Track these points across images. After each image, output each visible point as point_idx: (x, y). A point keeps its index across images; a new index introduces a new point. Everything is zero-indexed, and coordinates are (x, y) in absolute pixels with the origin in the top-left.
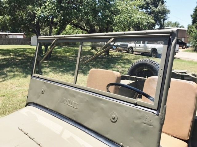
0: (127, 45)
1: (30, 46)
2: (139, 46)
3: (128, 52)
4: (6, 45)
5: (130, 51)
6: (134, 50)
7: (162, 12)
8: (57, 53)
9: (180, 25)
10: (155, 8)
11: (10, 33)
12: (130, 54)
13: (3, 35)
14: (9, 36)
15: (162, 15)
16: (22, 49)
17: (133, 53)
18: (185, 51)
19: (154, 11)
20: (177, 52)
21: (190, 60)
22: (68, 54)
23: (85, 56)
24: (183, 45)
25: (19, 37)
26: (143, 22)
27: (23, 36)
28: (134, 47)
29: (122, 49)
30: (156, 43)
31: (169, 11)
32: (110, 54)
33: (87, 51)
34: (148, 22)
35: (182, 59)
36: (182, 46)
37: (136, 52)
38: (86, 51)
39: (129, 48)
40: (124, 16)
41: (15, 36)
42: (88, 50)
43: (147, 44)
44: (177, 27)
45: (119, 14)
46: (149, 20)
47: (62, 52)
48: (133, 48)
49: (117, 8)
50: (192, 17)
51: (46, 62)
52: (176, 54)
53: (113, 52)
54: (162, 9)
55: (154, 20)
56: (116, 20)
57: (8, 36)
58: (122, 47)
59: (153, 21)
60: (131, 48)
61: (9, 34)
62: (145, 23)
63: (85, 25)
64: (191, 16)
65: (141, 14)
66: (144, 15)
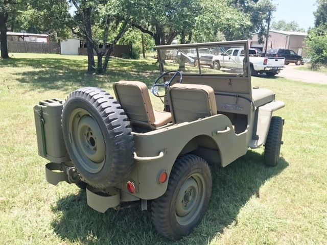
0: (212, 58)
1: (59, 55)
2: (228, 59)
3: (212, 67)
4: (23, 52)
5: (216, 66)
6: (221, 65)
7: (264, 8)
8: (110, 66)
9: (300, 28)
10: (254, 3)
11: (26, 34)
12: (215, 70)
13: (15, 37)
14: (25, 38)
15: (263, 14)
16: (53, 59)
17: (219, 69)
18: (298, 69)
19: (253, 7)
20: (281, 68)
21: (297, 80)
22: (125, 68)
23: (150, 72)
24: (298, 60)
25: (40, 40)
26: (234, 24)
27: (46, 39)
28: (222, 61)
29: (203, 63)
30: (252, 55)
31: (275, 8)
32: (186, 69)
33: (151, 65)
34: (242, 24)
35: (288, 78)
36: (296, 61)
37: (224, 67)
38: (149, 64)
39: (214, 62)
40: (208, 17)
41: (33, 38)
42: (153, 63)
43: (240, 56)
44: (294, 30)
45: (201, 14)
46: (243, 22)
47: (116, 65)
48: (220, 62)
49: (199, 5)
50: (315, 15)
51: (101, 76)
52: (280, 71)
53: (191, 67)
54: (264, 5)
55: (251, 21)
56: (197, 21)
57: (23, 39)
58: (204, 60)
59: (249, 23)
60: (218, 61)
61: (24, 36)
62: (237, 26)
63: (149, 25)
64: (314, 13)
65: (232, 12)
66: (236, 15)
